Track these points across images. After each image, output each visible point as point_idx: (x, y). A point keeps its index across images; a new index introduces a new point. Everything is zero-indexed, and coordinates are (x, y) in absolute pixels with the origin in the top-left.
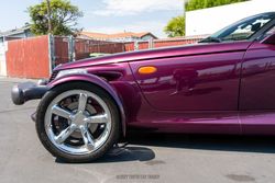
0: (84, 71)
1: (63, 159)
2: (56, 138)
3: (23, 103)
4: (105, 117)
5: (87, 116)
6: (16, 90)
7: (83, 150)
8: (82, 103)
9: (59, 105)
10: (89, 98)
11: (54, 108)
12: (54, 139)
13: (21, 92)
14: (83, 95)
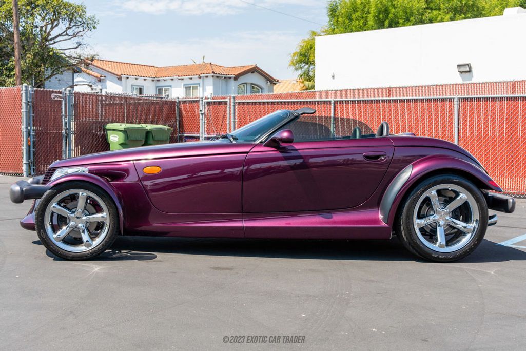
0: (85, 170)
1: (60, 256)
2: (55, 236)
3: (22, 202)
4: (104, 216)
5: (86, 215)
6: (17, 188)
7: (81, 249)
8: (81, 202)
9: (59, 204)
10: (88, 198)
11: (54, 206)
12: (53, 236)
13: (22, 191)
14: (83, 194)
